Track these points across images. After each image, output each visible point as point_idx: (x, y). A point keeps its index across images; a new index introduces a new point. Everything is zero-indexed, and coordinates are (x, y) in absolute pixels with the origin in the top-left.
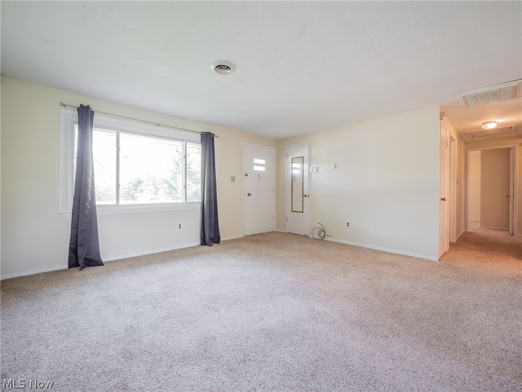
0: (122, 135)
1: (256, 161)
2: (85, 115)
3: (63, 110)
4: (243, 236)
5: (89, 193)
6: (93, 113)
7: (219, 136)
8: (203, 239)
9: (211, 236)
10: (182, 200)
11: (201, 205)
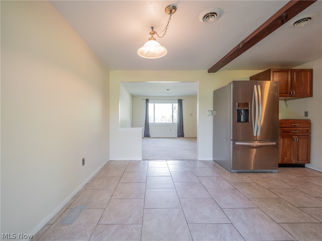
0: (155, 104)
2: (147, 101)
3: (143, 101)
4: (195, 137)
6: (149, 100)
7: (184, 100)
8: (178, 135)
9: (181, 134)
10: (171, 122)
11: (177, 124)
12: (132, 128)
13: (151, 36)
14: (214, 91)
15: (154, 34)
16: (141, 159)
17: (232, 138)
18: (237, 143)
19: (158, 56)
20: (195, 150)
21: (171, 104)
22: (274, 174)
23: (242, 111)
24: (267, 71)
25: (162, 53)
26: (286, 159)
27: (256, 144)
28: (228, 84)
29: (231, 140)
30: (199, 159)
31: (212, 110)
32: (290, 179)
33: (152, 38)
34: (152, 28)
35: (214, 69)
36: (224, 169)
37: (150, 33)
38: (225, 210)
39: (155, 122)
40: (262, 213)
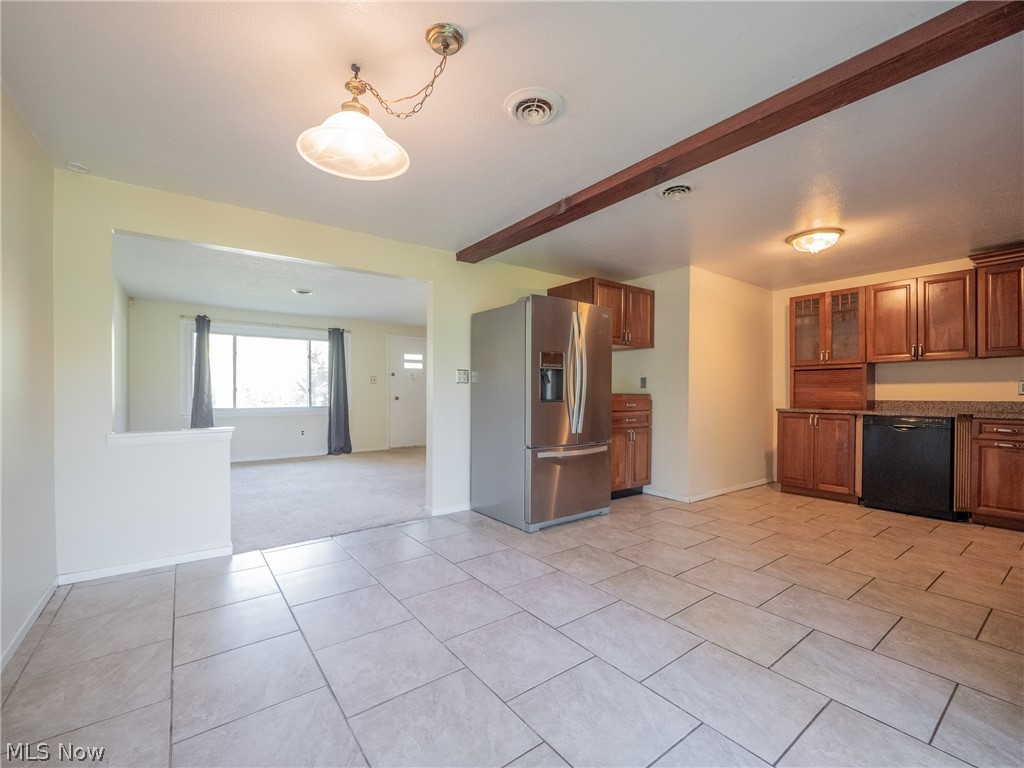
0: (238, 338)
1: (407, 356)
2: (203, 324)
3: (184, 321)
4: (387, 448)
5: (205, 397)
6: (209, 321)
7: (349, 332)
8: (330, 448)
9: (340, 443)
10: (305, 404)
11: (327, 410)
12: (195, 431)
13: (348, 96)
14: (473, 315)
15: (362, 91)
16: (229, 551)
17: (529, 444)
18: (541, 455)
19: (364, 174)
20: (420, 489)
21: (305, 343)
22: (605, 518)
23: (549, 374)
24: (588, 280)
25: (383, 170)
26: (618, 480)
27: (560, 454)
28: (519, 302)
29: (528, 448)
30: (435, 512)
31: (467, 366)
32: (635, 523)
33: (357, 104)
34: (356, 69)
35: (473, 254)
36: (509, 528)
37: (347, 85)
38: (565, 630)
39: (238, 407)
40: (632, 609)
